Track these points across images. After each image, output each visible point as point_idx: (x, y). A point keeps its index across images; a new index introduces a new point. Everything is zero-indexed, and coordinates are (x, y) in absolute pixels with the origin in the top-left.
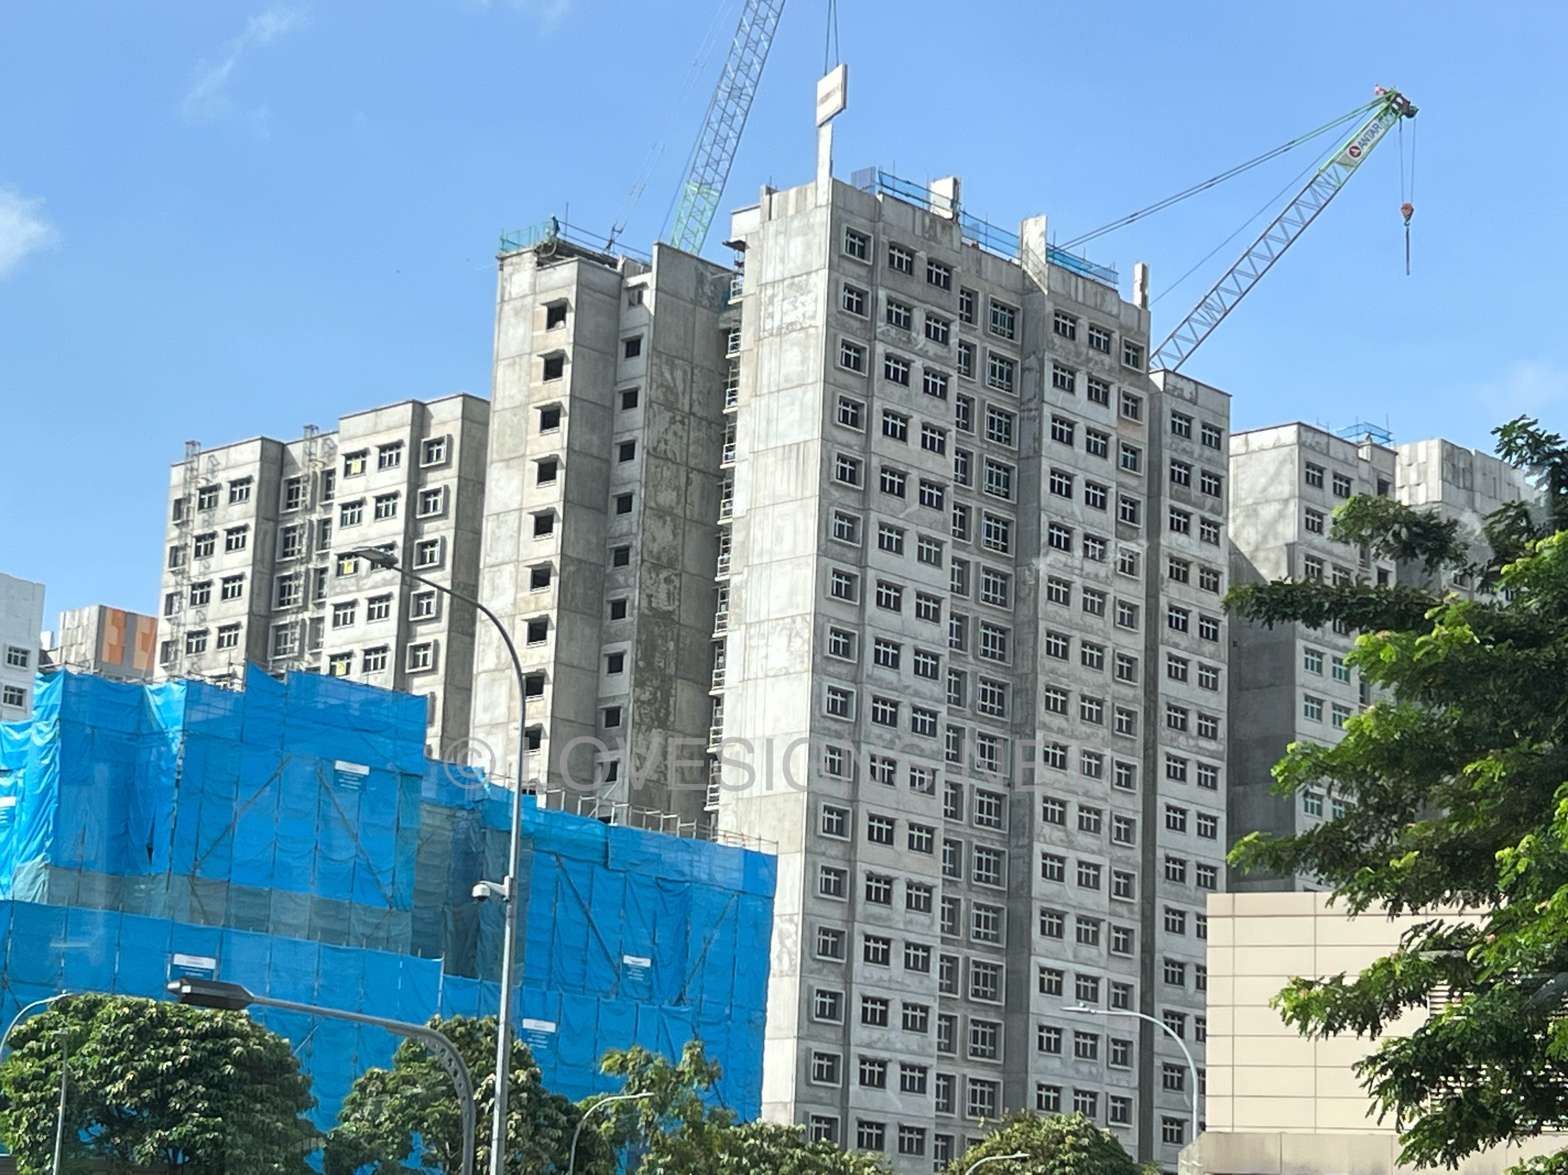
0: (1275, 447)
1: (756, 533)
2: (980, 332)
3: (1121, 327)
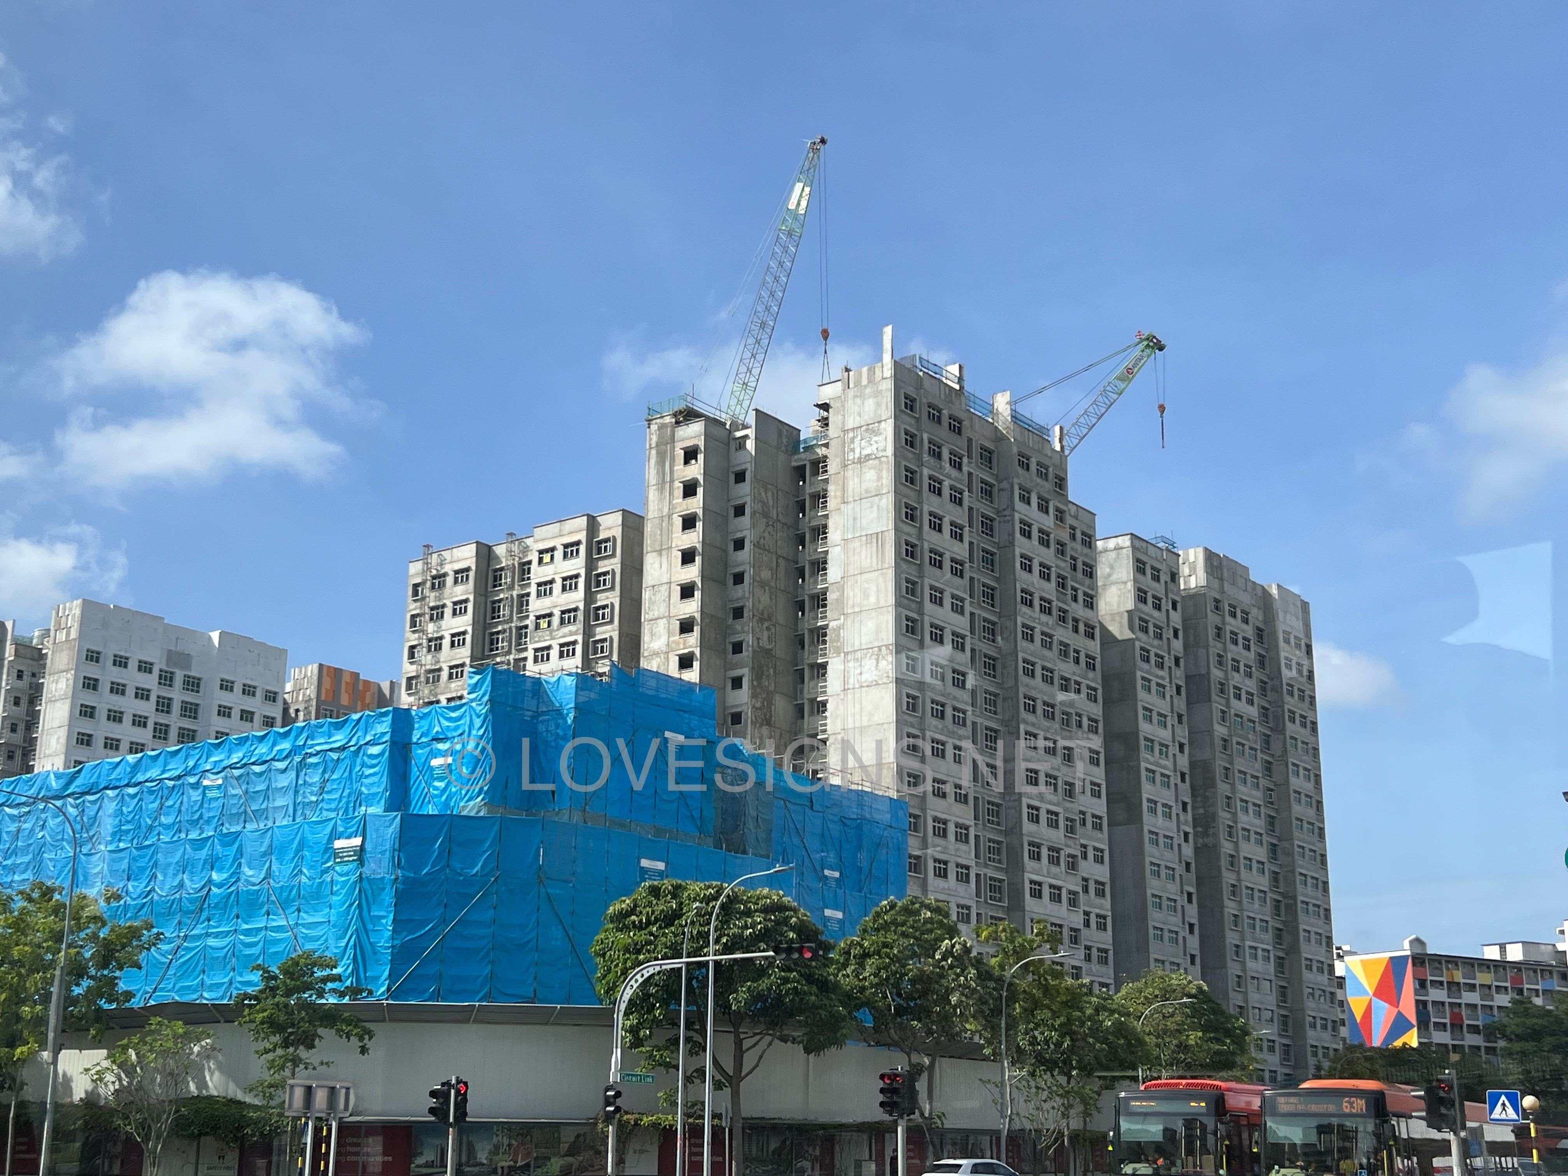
0: (1115, 549)
1: (849, 592)
2: (976, 465)
3: (1054, 465)
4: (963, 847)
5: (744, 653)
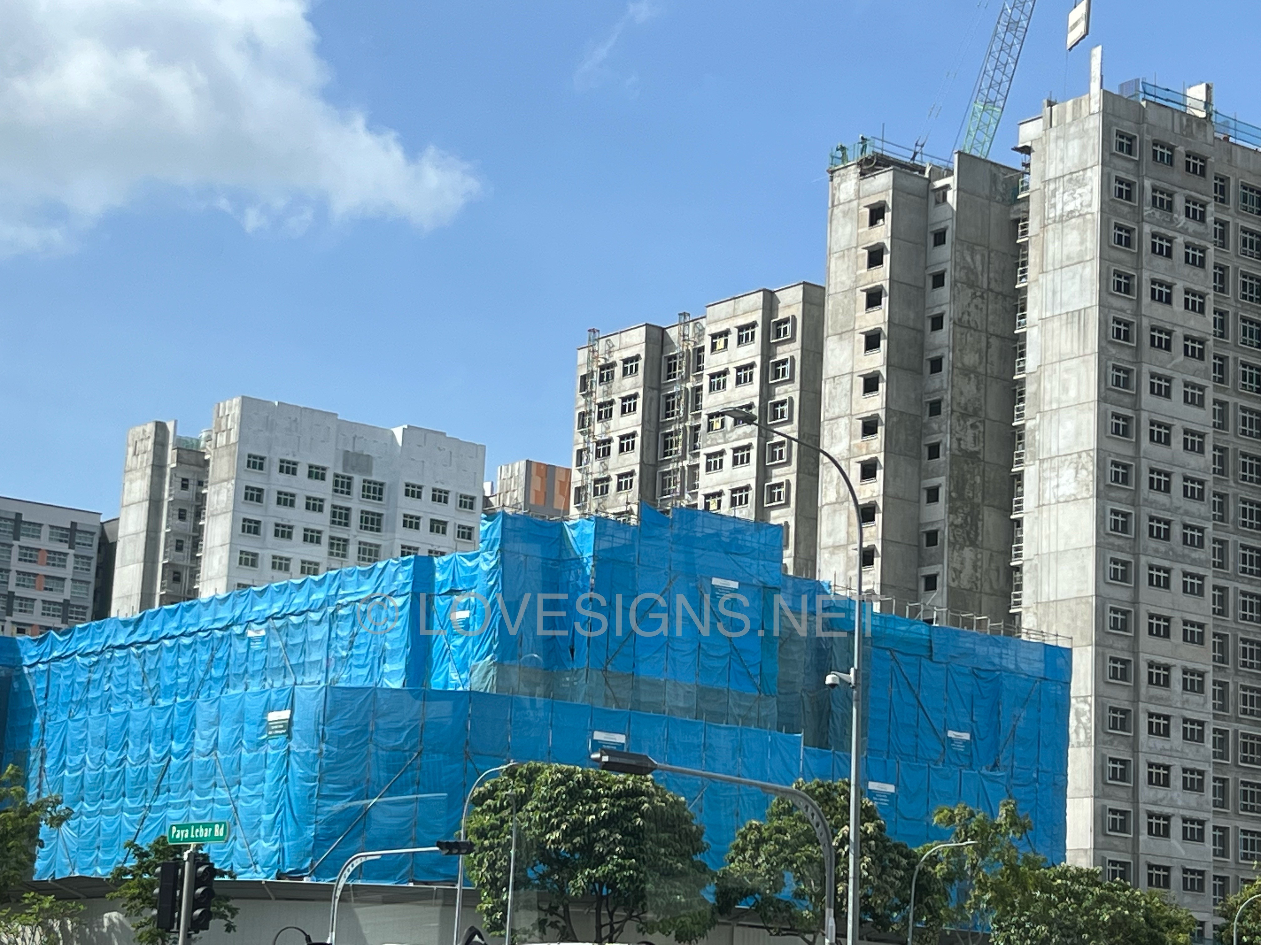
1: (1046, 384)
2: (1232, 211)
4: (1195, 698)
5: (942, 458)
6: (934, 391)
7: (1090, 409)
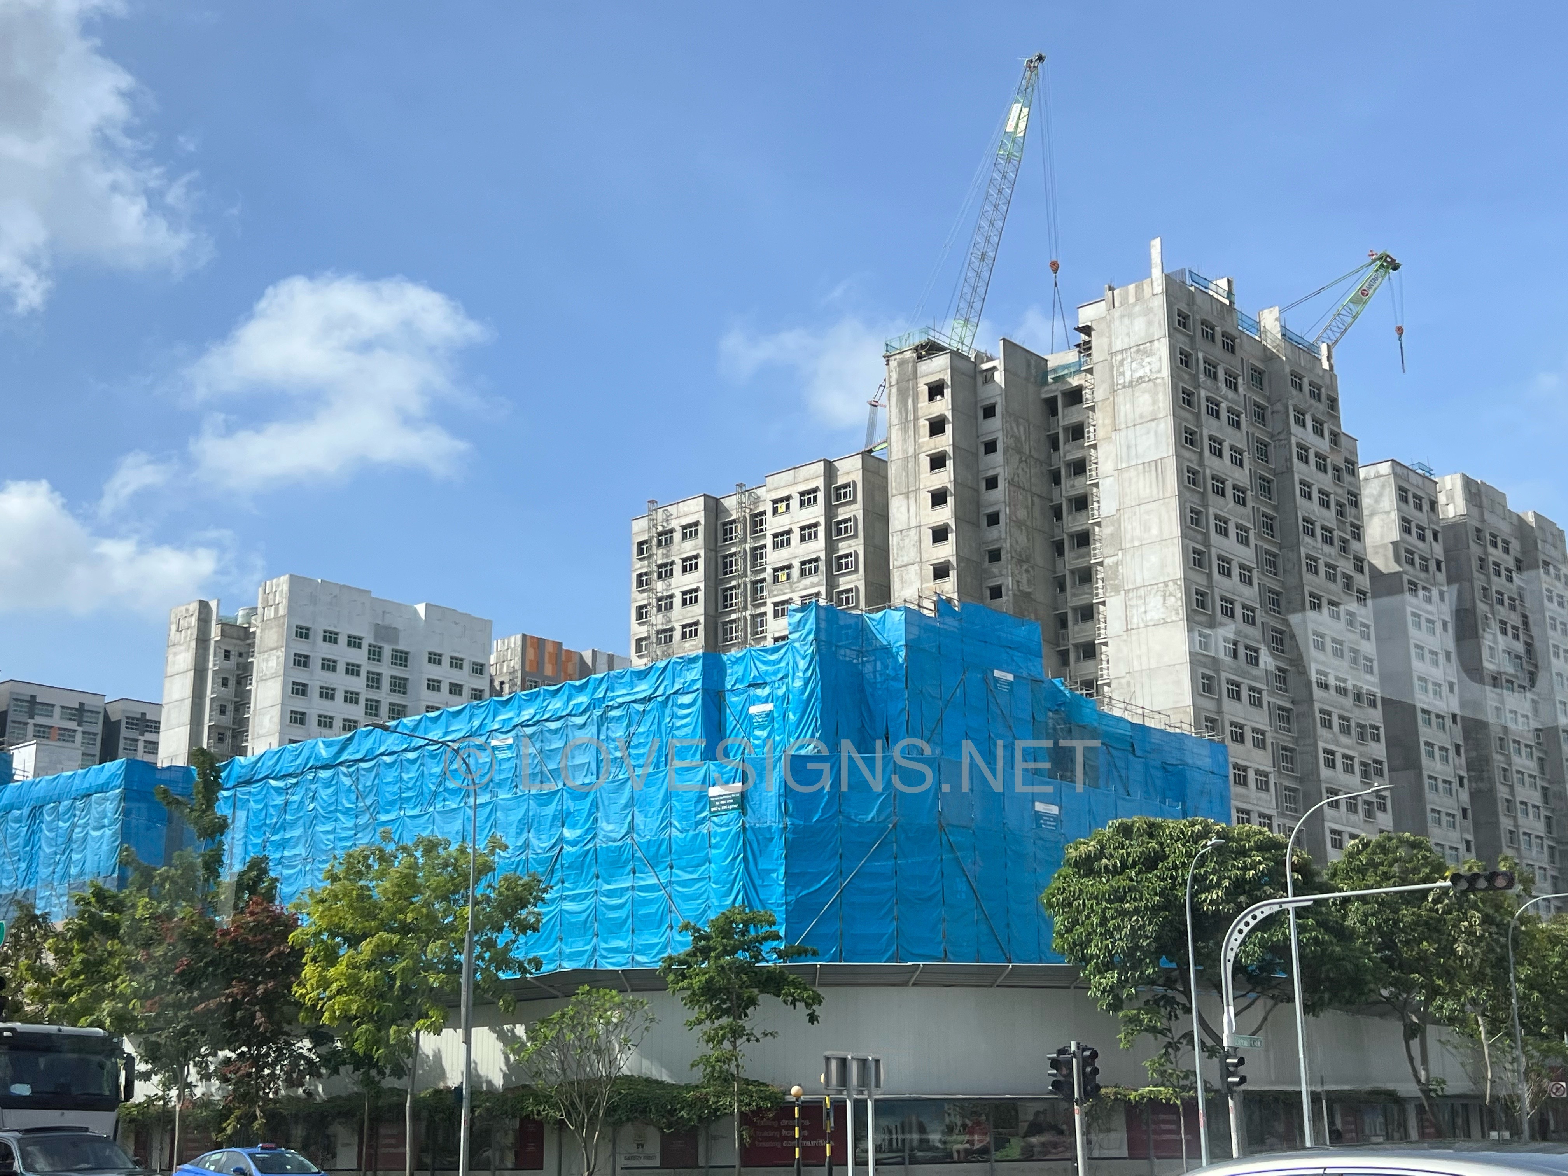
0: (1375, 477)
3: (1325, 385)
4: (1263, 795)
5: (1004, 598)
6: (993, 541)
7: (1174, 544)
